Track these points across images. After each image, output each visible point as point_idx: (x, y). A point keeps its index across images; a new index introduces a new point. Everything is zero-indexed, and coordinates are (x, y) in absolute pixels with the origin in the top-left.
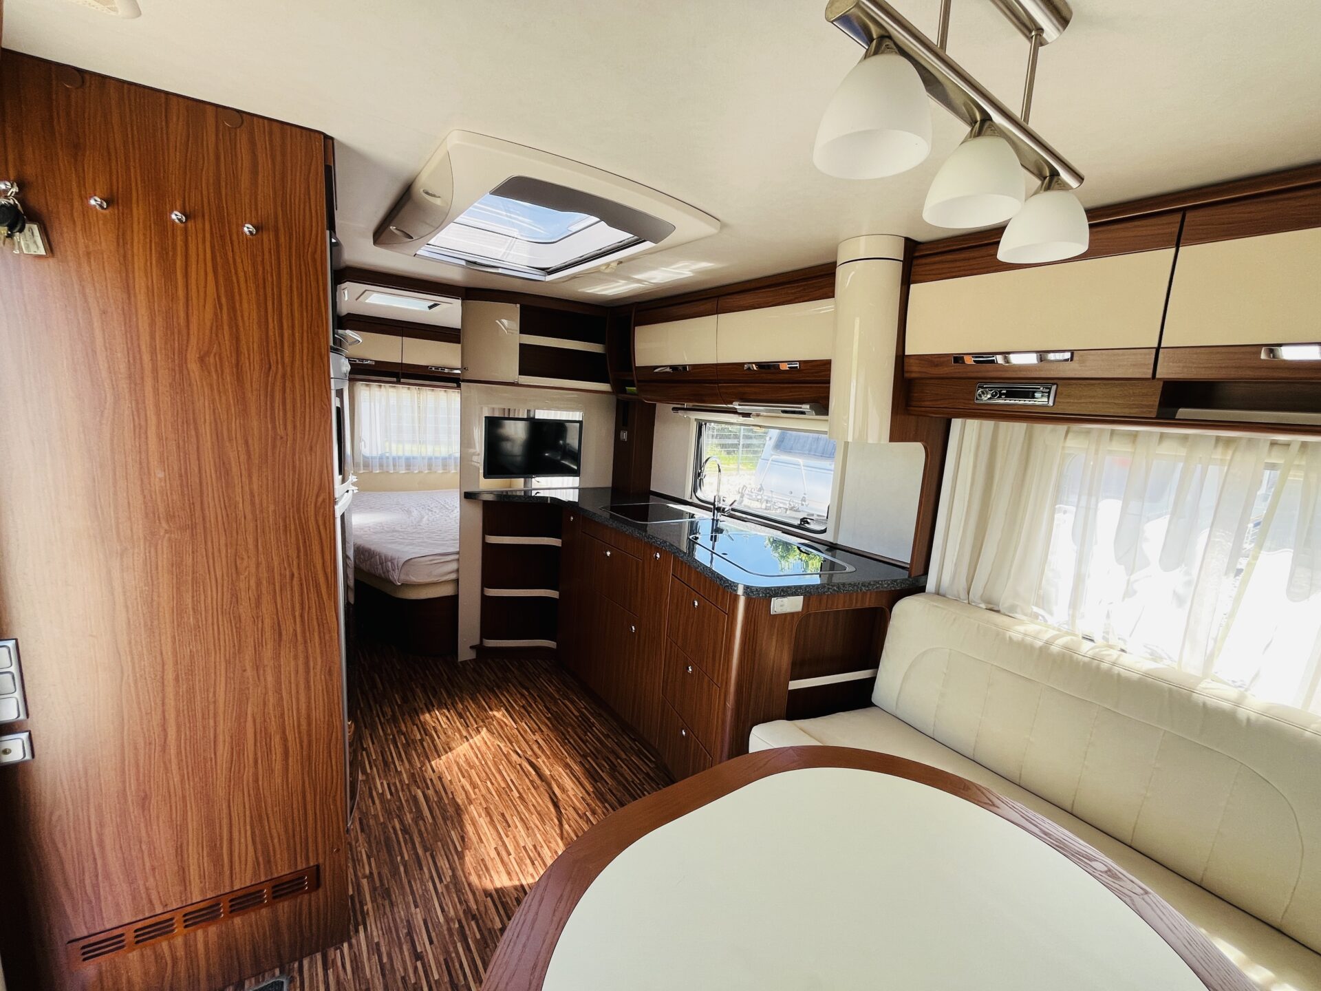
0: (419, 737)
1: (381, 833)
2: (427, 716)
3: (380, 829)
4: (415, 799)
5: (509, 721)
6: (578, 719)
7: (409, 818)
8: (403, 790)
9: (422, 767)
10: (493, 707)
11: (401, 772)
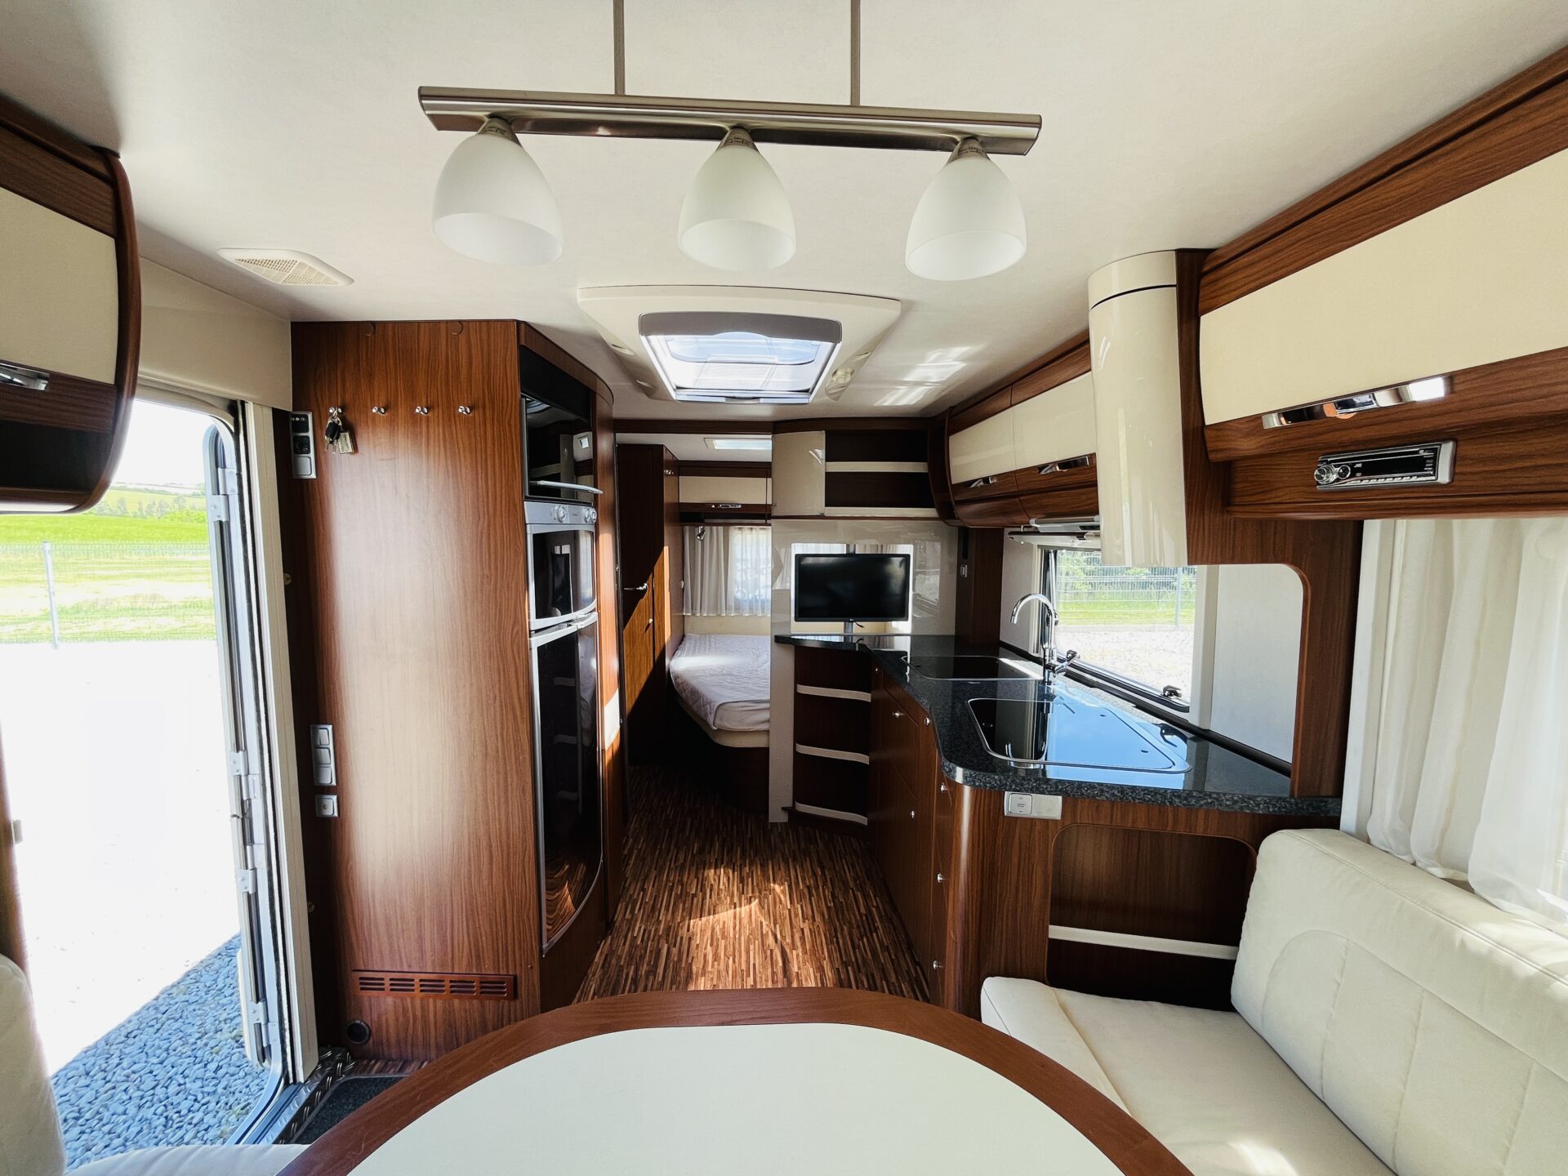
0: (693, 892)
1: (616, 974)
2: (712, 871)
3: (617, 971)
4: (659, 951)
5: (785, 899)
6: (861, 917)
7: (644, 968)
8: (653, 940)
9: (681, 922)
10: (778, 879)
11: (661, 921)
